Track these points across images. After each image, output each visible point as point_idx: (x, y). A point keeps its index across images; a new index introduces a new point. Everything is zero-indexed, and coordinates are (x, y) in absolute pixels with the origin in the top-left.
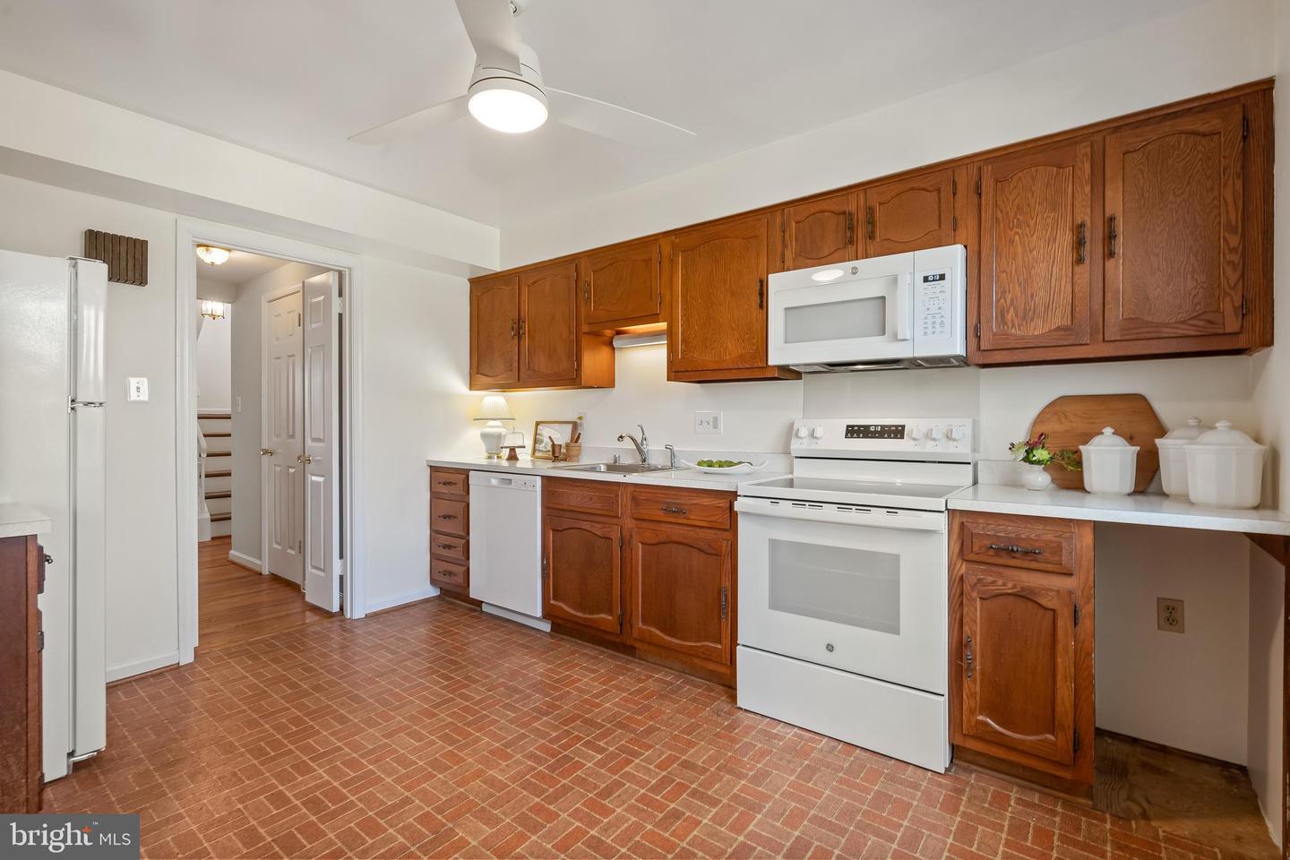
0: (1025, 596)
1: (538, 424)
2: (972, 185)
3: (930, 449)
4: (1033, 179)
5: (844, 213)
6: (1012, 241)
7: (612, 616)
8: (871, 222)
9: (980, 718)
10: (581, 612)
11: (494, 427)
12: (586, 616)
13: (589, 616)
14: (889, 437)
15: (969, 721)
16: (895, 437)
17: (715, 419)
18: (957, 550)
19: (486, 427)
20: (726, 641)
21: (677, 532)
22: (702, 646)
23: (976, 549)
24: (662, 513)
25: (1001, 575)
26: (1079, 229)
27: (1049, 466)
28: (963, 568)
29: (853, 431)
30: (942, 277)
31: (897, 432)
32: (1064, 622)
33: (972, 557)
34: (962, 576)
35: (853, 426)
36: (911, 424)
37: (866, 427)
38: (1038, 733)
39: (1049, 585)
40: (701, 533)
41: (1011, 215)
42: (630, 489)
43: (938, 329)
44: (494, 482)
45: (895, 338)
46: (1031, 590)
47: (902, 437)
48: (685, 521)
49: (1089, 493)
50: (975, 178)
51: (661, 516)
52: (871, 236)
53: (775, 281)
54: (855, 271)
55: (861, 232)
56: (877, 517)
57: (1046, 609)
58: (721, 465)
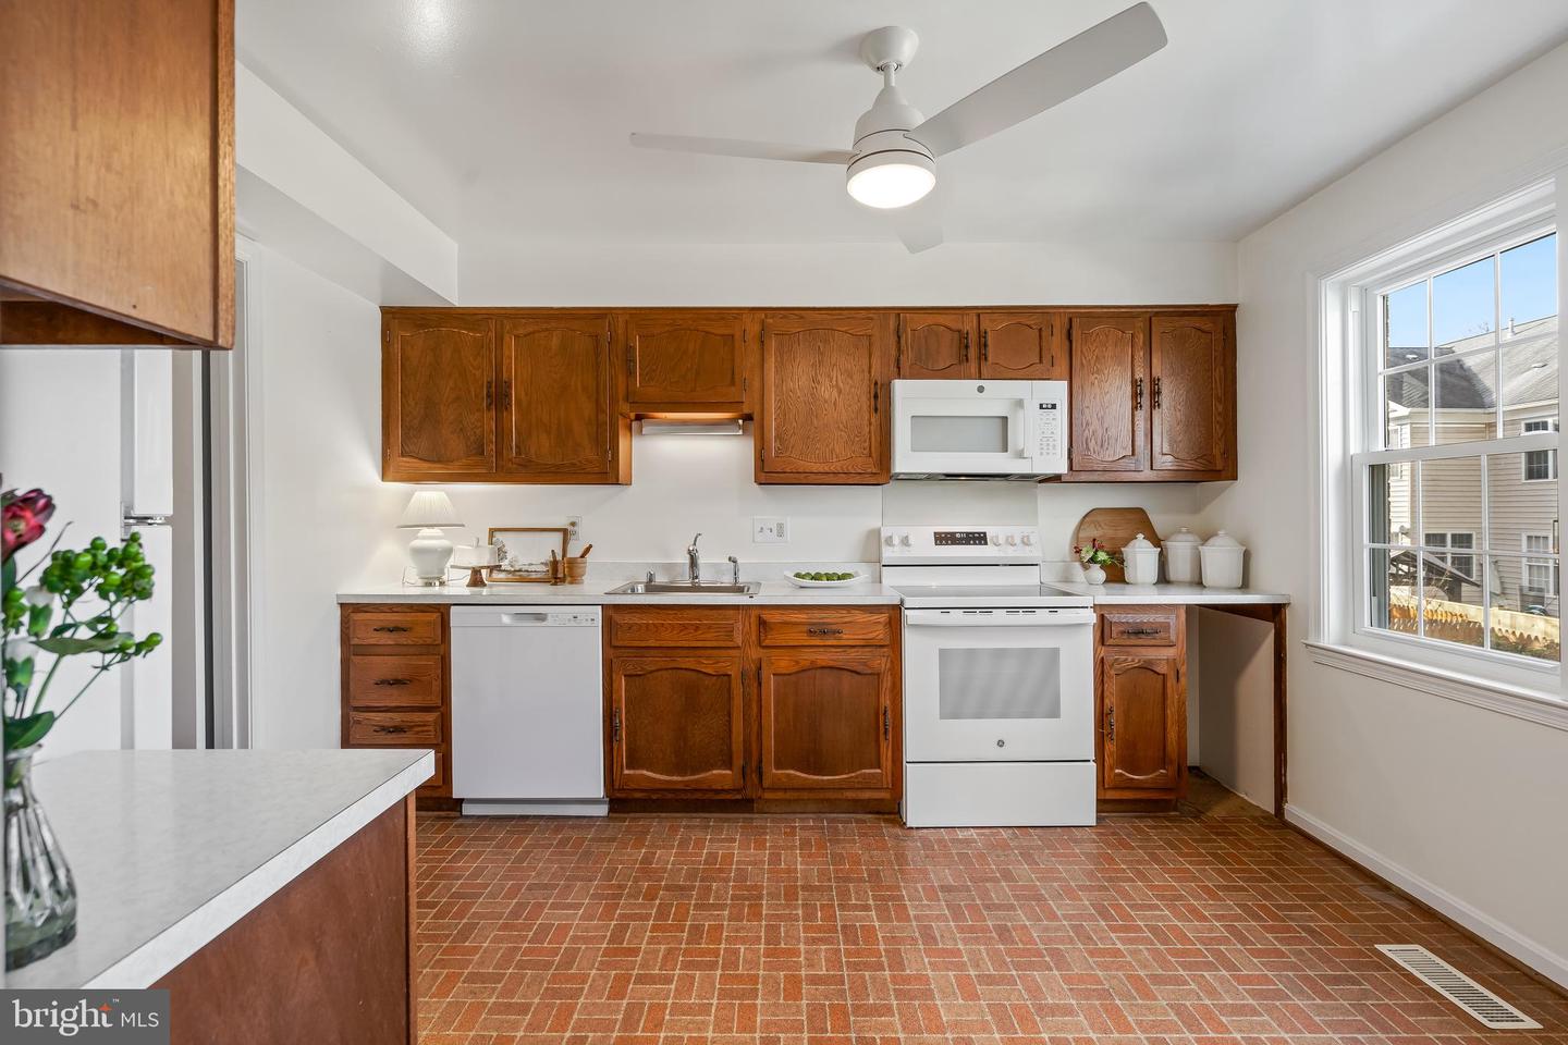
0: (1147, 667)
1: (492, 532)
2: (1065, 331)
3: (1011, 553)
4: (1107, 336)
5: (959, 331)
6: (1093, 384)
7: (731, 769)
8: (983, 345)
9: (1117, 771)
10: (679, 775)
11: (431, 538)
12: (686, 778)
13: (692, 777)
14: (975, 544)
15: (1109, 776)
16: (980, 544)
17: (780, 526)
18: (1098, 638)
19: (417, 538)
20: (887, 762)
21: (824, 658)
22: (857, 777)
23: (1114, 635)
24: (805, 636)
25: (1128, 654)
26: (1135, 384)
27: (1104, 566)
28: (1103, 652)
29: (943, 539)
30: (1054, 406)
31: (979, 539)
32: (1171, 682)
33: (1111, 642)
34: (1103, 658)
35: (940, 534)
36: (991, 532)
37: (953, 534)
38: (1154, 771)
39: (1161, 656)
40: (853, 654)
41: (1092, 362)
42: (754, 613)
43: (1051, 451)
44: (506, 620)
45: (1020, 455)
46: (1150, 662)
47: (986, 543)
48: (835, 643)
49: (1128, 583)
50: (1067, 326)
51: (804, 640)
52: (982, 357)
53: (901, 387)
54: (981, 389)
55: (973, 352)
56: (1042, 617)
57: (1158, 674)
58: (829, 577)
